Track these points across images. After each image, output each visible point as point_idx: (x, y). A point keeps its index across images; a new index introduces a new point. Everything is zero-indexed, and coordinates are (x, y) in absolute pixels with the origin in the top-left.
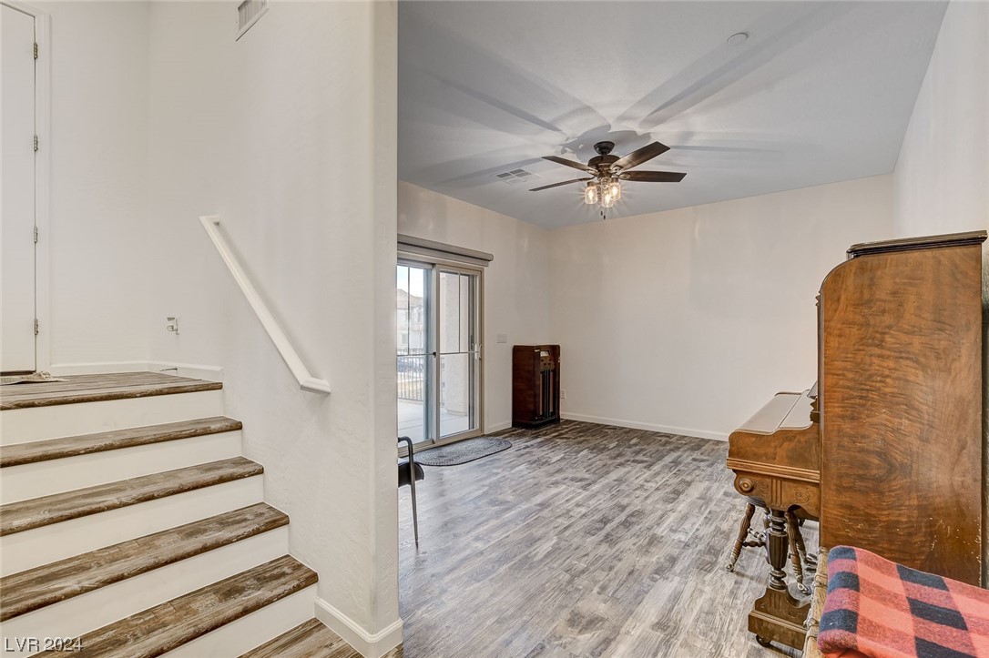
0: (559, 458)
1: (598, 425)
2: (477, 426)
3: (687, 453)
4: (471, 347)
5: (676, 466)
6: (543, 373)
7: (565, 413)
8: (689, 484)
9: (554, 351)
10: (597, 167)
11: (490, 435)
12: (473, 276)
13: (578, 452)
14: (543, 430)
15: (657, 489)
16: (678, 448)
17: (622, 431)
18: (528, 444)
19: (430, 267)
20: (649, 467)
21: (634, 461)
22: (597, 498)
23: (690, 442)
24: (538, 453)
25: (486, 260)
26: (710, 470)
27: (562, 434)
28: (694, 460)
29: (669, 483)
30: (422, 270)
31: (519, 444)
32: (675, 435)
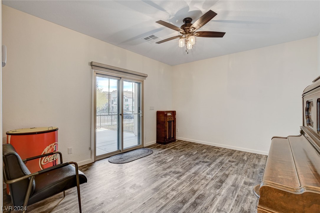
0: (171, 159)
1: (191, 143)
2: (141, 144)
3: (226, 158)
4: (139, 112)
5: (222, 165)
6: (169, 122)
7: (178, 137)
8: (227, 176)
9: (174, 113)
10: (184, 29)
11: (146, 147)
12: (140, 83)
13: (180, 157)
14: (168, 145)
15: (212, 179)
16: (223, 155)
17: (200, 145)
18: (160, 152)
19: (119, 79)
20: (209, 165)
21: (203, 162)
22: (183, 185)
23: (228, 151)
24: (163, 157)
25: (145, 77)
26: (236, 167)
27: (175, 147)
28: (229, 161)
29: (218, 175)
30: (117, 80)
31: (156, 152)
32: (221, 148)
